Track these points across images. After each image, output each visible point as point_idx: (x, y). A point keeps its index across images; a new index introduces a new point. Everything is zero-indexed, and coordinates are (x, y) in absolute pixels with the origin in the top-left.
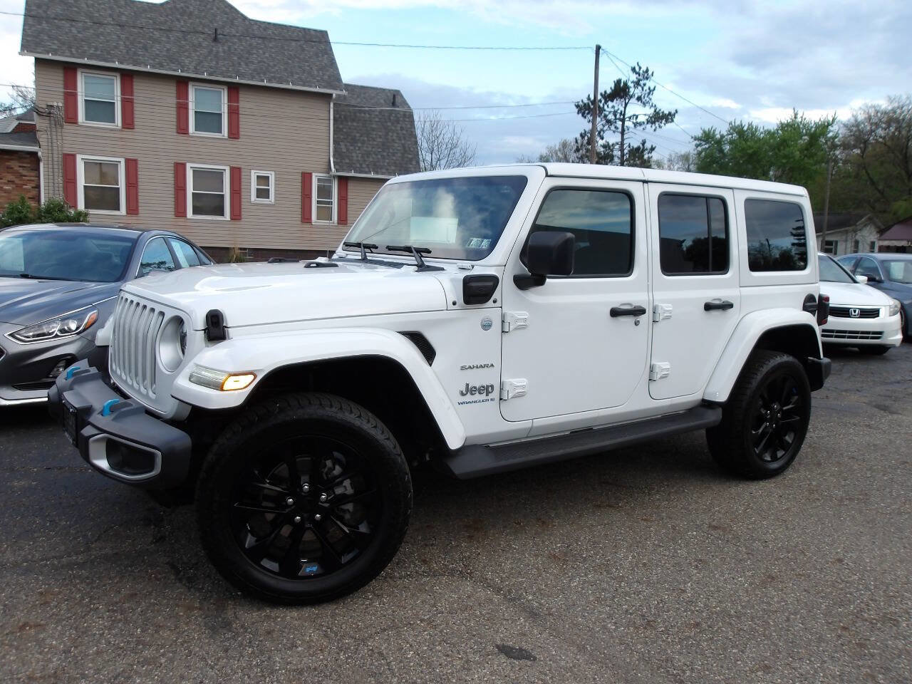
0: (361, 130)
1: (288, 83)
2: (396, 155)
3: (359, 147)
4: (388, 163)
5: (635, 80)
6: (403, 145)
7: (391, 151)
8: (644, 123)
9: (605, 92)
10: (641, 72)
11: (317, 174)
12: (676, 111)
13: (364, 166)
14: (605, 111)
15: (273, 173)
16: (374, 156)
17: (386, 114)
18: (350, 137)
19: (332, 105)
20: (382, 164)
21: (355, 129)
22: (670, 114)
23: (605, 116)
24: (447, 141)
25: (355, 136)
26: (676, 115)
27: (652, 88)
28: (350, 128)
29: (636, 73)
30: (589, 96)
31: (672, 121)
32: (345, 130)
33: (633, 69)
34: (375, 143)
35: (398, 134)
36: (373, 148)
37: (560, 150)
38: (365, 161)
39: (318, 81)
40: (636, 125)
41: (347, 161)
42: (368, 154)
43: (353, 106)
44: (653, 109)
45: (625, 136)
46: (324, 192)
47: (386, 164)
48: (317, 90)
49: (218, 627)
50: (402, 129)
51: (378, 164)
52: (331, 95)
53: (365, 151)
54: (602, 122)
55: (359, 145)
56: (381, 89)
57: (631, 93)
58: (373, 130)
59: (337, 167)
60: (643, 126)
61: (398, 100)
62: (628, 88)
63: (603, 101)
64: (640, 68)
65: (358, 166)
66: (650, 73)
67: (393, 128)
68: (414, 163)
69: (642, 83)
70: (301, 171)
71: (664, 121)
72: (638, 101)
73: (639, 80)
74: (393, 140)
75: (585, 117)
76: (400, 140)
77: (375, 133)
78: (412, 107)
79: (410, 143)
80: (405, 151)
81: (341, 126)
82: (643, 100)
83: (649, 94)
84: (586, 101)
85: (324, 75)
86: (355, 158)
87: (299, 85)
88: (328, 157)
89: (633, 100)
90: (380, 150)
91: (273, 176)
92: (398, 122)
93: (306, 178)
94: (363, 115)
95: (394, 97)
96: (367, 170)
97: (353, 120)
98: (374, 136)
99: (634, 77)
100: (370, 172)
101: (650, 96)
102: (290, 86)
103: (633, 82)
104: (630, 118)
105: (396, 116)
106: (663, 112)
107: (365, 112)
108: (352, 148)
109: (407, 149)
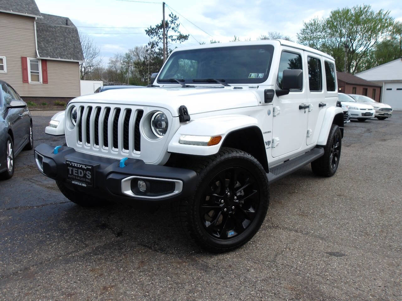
0: (51, 36)
1: (10, 10)
2: (70, 49)
3: (51, 45)
4: (67, 53)
5: (171, 20)
6: (74, 45)
7: (68, 47)
8: (176, 39)
9: (158, 25)
10: (173, 17)
11: (29, 58)
12: (189, 35)
13: (55, 54)
14: (158, 33)
15: (5, 57)
16: (59, 50)
17: (64, 29)
18: (46, 40)
19: (35, 23)
20: (64, 54)
21: (48, 36)
22: (186, 36)
23: (159, 36)
24: (86, 45)
25: (48, 39)
26: (189, 36)
27: (178, 24)
28: (45, 35)
29: (171, 17)
30: (151, 26)
31: (187, 39)
32: (43, 36)
33: (170, 15)
34: (59, 43)
35: (70, 39)
36: (58, 45)
37: (135, 51)
38: (55, 52)
39: (26, 10)
40: (172, 40)
41: (46, 52)
42: (56, 49)
43: (46, 24)
44: (179, 34)
45: (168, 45)
46: (34, 67)
47: (66, 54)
48: (27, 15)
49: (206, 268)
50: (72, 36)
51: (62, 53)
52: (34, 18)
53: (54, 47)
54: (157, 39)
55: (51, 44)
56: (59, 16)
57: (170, 26)
58: (58, 36)
59: (40, 55)
60: (176, 41)
61: (69, 23)
62: (168, 24)
63: (157, 29)
64: (173, 15)
65: (52, 54)
66: (177, 17)
67: (68, 36)
68: (80, 53)
69: (174, 21)
70: (20, 56)
71: (184, 39)
72: (173, 30)
73: (173, 20)
74: (69, 42)
75: (150, 36)
76: (72, 42)
77: (58, 38)
78: (76, 26)
79: (77, 44)
80: (75, 48)
81: (40, 34)
82: (175, 29)
83: (177, 27)
84: (150, 29)
85: (29, 7)
86: (50, 50)
87: (15, 11)
88: (35, 50)
89: (170, 29)
90: (62, 47)
91: (5, 58)
92: (70, 33)
93: (24, 60)
94: (51, 29)
95: (67, 21)
96: (56, 56)
97: (46, 31)
98: (59, 40)
99: (170, 19)
100: (58, 58)
101: (178, 28)
102: (11, 12)
103: (170, 21)
104: (169, 37)
105: (69, 30)
106: (183, 35)
107: (52, 27)
108: (47, 45)
109: (76, 47)
